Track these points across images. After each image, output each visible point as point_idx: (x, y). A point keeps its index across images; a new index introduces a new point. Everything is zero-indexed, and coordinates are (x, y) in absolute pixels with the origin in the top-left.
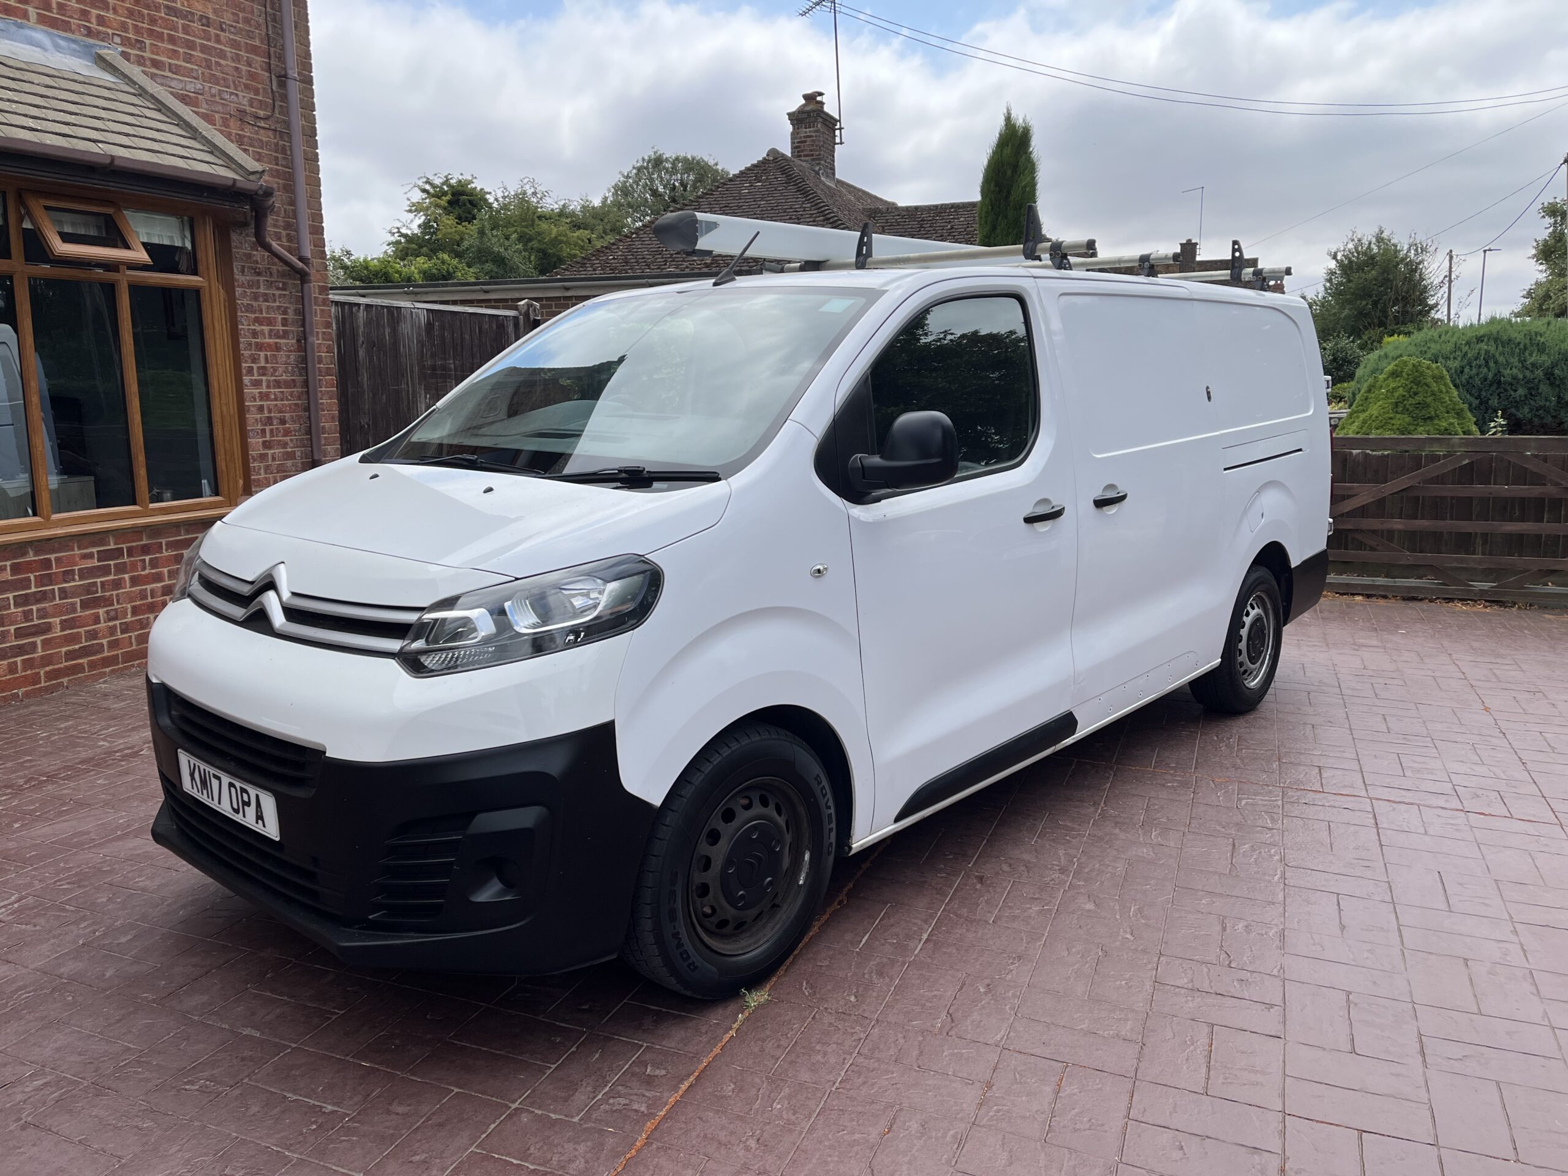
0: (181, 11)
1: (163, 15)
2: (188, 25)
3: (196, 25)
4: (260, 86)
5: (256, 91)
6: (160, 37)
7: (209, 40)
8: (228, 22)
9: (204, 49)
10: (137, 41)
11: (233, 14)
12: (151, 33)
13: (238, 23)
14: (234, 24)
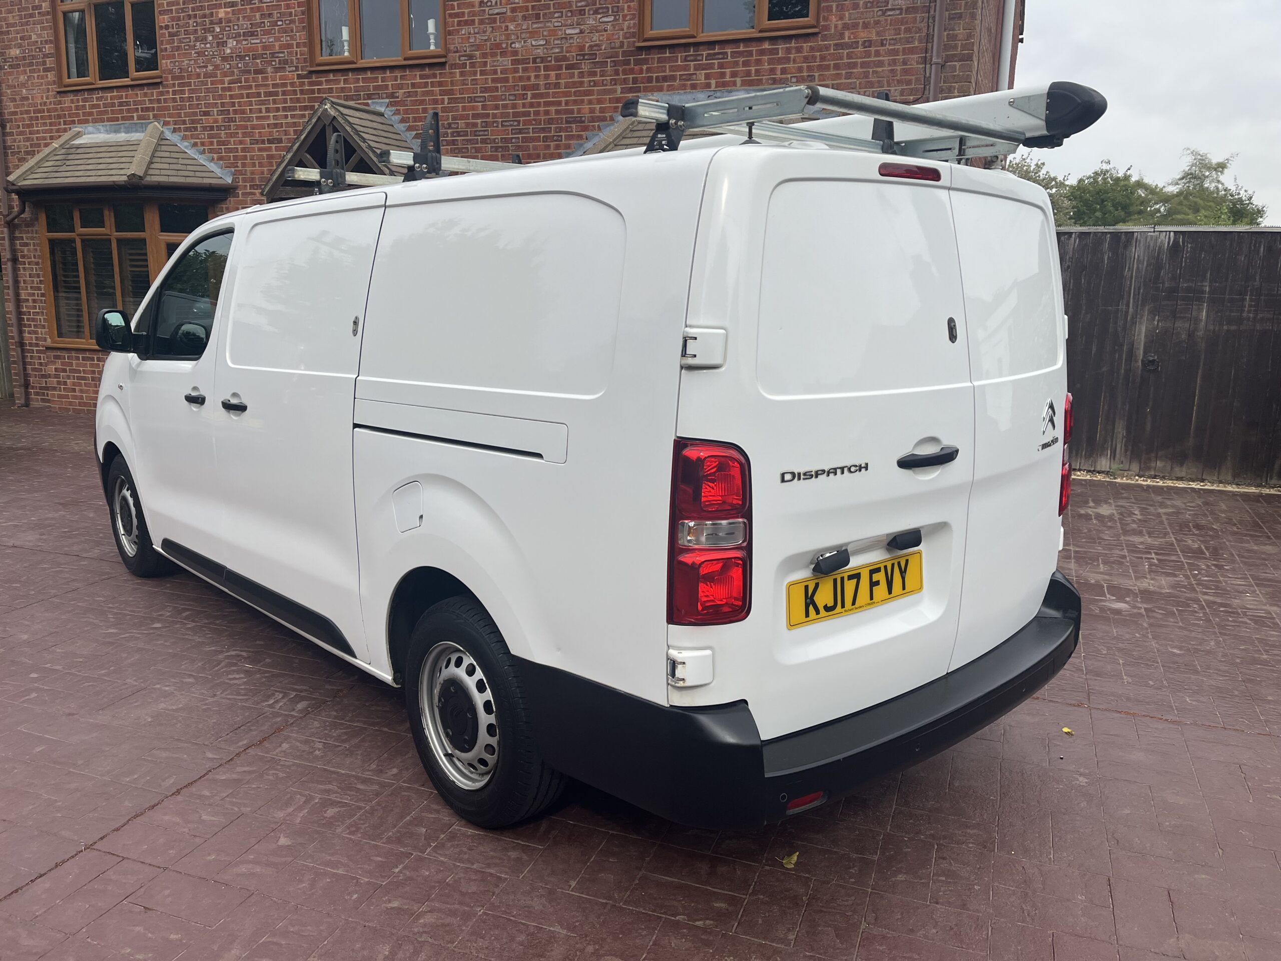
0: (846, 43)
1: (832, 51)
2: (852, 52)
3: (860, 49)
4: (913, 78)
5: (909, 82)
6: (827, 68)
7: (869, 57)
8: (888, 38)
9: (863, 65)
10: (808, 76)
11: (895, 29)
12: (820, 68)
13: (900, 34)
14: (894, 37)
